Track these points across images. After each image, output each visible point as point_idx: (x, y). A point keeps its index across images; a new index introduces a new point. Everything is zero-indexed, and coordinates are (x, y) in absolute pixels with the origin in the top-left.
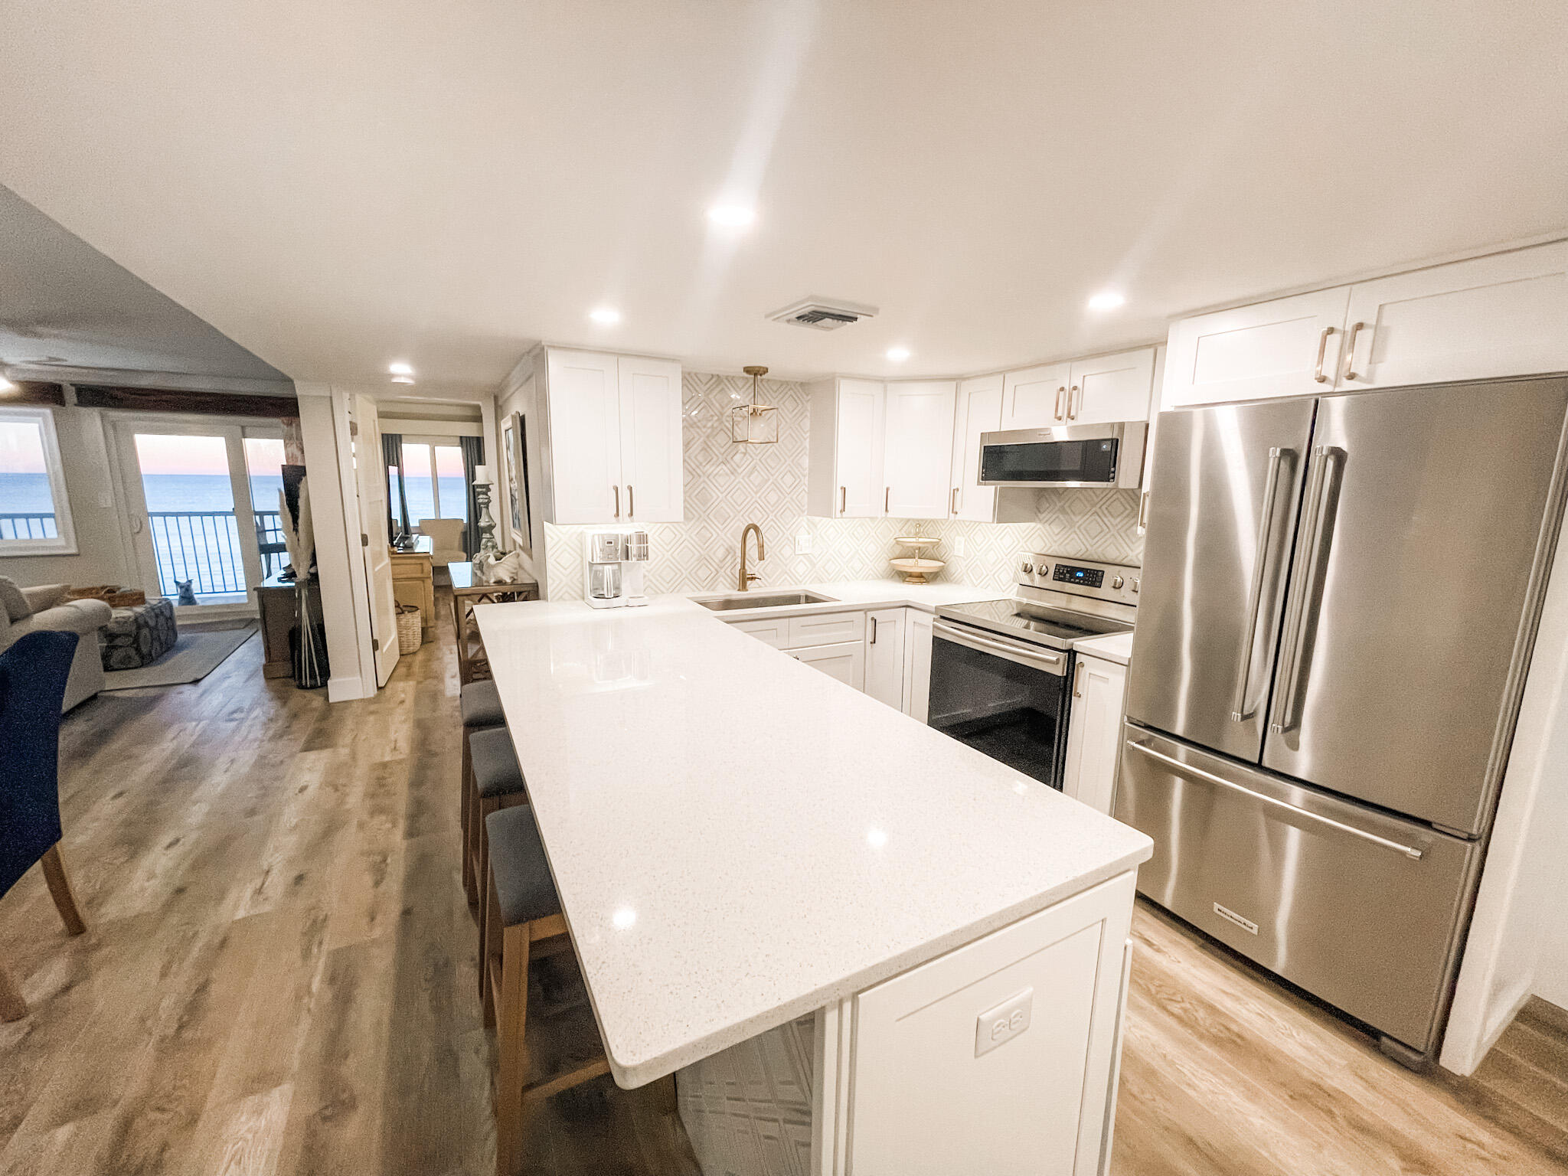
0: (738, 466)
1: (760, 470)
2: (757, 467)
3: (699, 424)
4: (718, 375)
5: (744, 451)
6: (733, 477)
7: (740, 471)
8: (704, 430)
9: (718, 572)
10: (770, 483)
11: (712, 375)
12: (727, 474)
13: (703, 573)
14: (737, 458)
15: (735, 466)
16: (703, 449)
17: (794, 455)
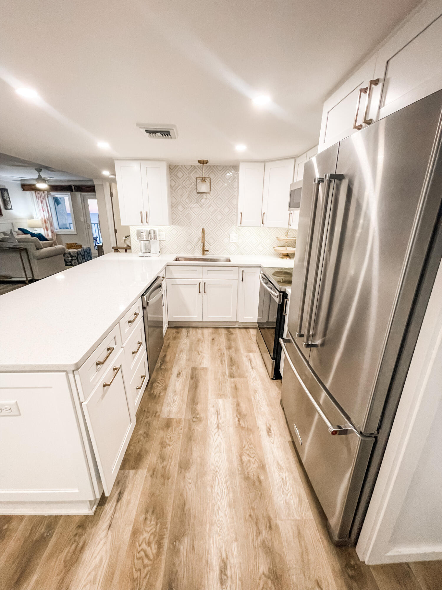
0: (203, 204)
1: (213, 206)
2: (212, 204)
3: (186, 187)
4: (194, 166)
5: (206, 197)
6: (201, 209)
7: (204, 206)
8: (188, 189)
9: (195, 247)
10: (218, 211)
11: (192, 166)
12: (199, 208)
13: (189, 247)
14: (203, 200)
15: (202, 204)
16: (188, 197)
17: (229, 199)
